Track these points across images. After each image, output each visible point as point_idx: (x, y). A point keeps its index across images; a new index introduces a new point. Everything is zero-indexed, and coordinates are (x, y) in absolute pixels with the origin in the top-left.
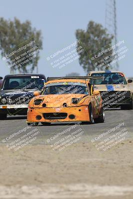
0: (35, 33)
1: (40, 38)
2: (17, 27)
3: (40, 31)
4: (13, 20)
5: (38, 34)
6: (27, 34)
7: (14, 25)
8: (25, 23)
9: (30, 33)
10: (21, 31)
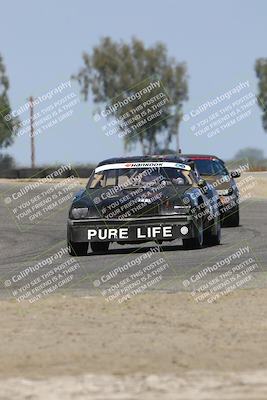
0: (173, 67)
1: (184, 78)
2: (136, 56)
3: (184, 63)
4: (128, 42)
5: (181, 70)
6: (157, 69)
7: (132, 51)
8: (154, 47)
9: (165, 67)
10: (145, 63)
